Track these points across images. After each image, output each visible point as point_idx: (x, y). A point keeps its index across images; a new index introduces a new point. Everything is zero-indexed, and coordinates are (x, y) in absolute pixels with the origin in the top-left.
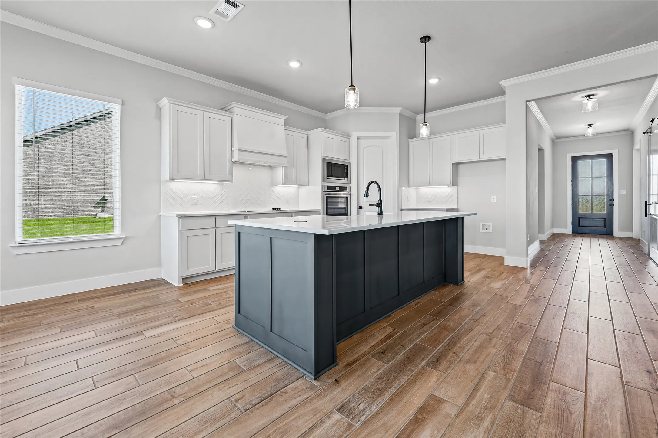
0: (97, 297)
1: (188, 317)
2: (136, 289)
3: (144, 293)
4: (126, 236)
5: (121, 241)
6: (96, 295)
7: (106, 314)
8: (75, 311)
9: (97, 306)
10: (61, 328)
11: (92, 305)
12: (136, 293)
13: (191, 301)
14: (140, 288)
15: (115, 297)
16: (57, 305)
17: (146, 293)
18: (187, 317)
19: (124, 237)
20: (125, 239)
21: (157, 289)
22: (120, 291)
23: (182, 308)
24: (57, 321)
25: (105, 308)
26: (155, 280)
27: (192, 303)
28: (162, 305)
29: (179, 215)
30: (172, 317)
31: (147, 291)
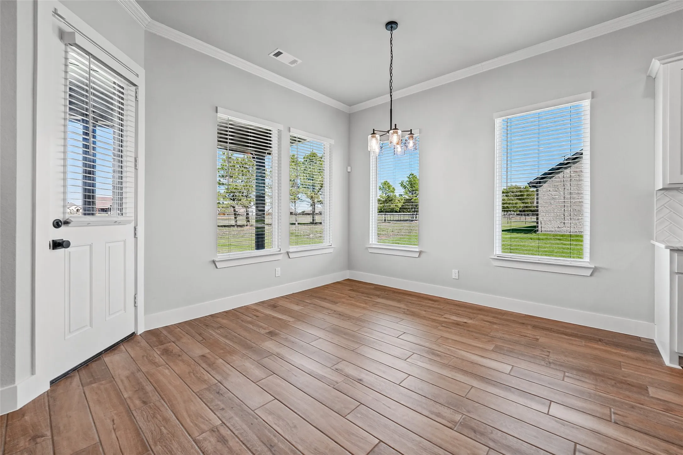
0: (552, 330)
1: (636, 428)
2: (600, 340)
3: (606, 351)
4: (597, 265)
5: (590, 272)
6: (551, 327)
7: (540, 354)
8: (522, 336)
9: (542, 340)
10: (496, 346)
11: (538, 337)
12: (596, 346)
13: (670, 405)
14: (608, 341)
15: (568, 339)
16: (515, 322)
17: (611, 353)
18: (634, 428)
19: (594, 267)
20: (595, 270)
21: (631, 354)
22: (580, 335)
23: (641, 406)
24: (500, 338)
25: (546, 347)
26: (639, 339)
27: (667, 410)
28: (613, 382)
29: (671, 247)
30: (609, 409)
31: (613, 350)
